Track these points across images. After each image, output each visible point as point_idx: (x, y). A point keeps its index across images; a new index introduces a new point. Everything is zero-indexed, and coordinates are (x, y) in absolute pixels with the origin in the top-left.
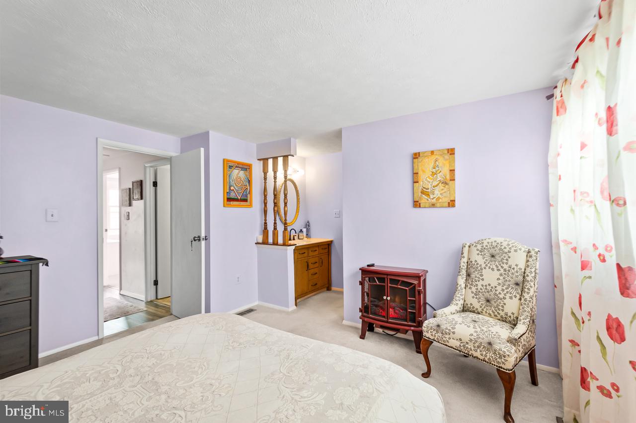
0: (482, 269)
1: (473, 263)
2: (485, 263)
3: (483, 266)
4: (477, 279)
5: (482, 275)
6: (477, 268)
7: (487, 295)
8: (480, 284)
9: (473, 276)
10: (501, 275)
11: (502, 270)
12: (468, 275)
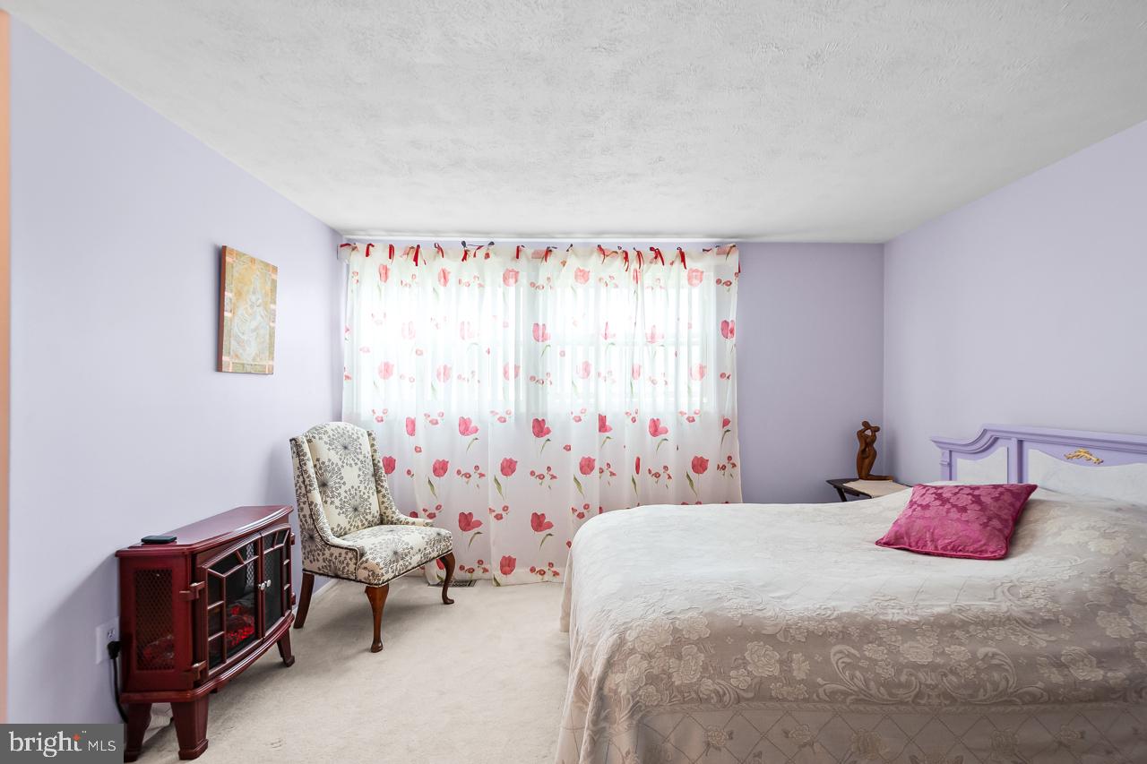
0: (339, 470)
1: (327, 463)
2: (341, 459)
3: (340, 463)
4: (337, 485)
5: (342, 478)
6: (333, 469)
7: (353, 502)
8: (341, 492)
9: (331, 483)
10: (360, 469)
11: (359, 463)
12: (323, 485)
